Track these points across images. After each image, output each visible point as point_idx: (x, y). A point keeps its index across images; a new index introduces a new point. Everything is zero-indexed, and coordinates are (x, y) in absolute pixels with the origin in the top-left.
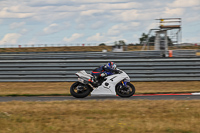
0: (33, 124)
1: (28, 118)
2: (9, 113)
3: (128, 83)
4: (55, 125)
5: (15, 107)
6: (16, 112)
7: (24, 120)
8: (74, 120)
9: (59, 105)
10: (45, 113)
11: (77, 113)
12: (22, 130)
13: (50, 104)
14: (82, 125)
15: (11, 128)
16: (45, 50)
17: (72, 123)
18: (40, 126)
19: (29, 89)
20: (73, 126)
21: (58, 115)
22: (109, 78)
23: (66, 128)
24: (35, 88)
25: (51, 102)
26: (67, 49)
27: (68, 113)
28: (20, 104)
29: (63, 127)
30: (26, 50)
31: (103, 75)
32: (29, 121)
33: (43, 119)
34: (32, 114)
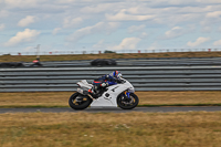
0: (155, 137)
1: (149, 130)
2: (128, 125)
3: (132, 94)
4: (179, 138)
5: (135, 119)
6: (136, 124)
7: (145, 133)
8: (200, 133)
9: (183, 117)
10: (168, 125)
11: (204, 125)
12: (143, 143)
13: (173, 115)
14: (209, 138)
15: (130, 142)
16: (167, 55)
17: (198, 137)
18: (162, 140)
19: (150, 98)
20: (199, 140)
21: (182, 127)
22: (111, 88)
23: (191, 142)
24: (156, 98)
25: (175, 113)
26: (191, 55)
27: (193, 125)
28: (140, 115)
29: (188, 140)
30: (146, 56)
31: (103, 85)
32: (150, 134)
33: (166, 131)
34: (153, 126)
